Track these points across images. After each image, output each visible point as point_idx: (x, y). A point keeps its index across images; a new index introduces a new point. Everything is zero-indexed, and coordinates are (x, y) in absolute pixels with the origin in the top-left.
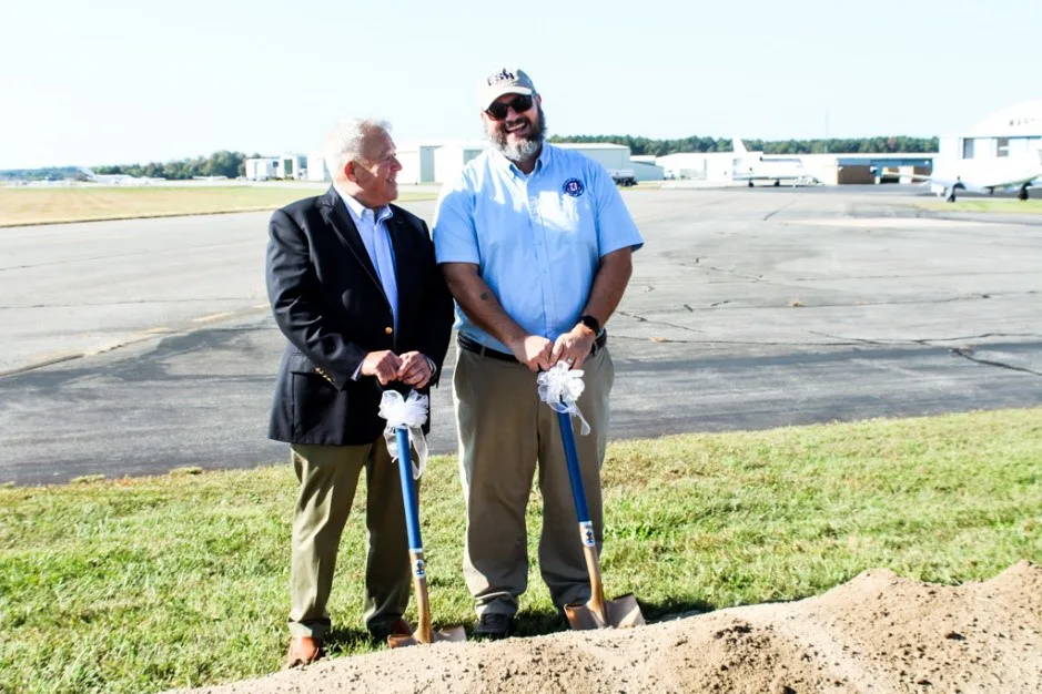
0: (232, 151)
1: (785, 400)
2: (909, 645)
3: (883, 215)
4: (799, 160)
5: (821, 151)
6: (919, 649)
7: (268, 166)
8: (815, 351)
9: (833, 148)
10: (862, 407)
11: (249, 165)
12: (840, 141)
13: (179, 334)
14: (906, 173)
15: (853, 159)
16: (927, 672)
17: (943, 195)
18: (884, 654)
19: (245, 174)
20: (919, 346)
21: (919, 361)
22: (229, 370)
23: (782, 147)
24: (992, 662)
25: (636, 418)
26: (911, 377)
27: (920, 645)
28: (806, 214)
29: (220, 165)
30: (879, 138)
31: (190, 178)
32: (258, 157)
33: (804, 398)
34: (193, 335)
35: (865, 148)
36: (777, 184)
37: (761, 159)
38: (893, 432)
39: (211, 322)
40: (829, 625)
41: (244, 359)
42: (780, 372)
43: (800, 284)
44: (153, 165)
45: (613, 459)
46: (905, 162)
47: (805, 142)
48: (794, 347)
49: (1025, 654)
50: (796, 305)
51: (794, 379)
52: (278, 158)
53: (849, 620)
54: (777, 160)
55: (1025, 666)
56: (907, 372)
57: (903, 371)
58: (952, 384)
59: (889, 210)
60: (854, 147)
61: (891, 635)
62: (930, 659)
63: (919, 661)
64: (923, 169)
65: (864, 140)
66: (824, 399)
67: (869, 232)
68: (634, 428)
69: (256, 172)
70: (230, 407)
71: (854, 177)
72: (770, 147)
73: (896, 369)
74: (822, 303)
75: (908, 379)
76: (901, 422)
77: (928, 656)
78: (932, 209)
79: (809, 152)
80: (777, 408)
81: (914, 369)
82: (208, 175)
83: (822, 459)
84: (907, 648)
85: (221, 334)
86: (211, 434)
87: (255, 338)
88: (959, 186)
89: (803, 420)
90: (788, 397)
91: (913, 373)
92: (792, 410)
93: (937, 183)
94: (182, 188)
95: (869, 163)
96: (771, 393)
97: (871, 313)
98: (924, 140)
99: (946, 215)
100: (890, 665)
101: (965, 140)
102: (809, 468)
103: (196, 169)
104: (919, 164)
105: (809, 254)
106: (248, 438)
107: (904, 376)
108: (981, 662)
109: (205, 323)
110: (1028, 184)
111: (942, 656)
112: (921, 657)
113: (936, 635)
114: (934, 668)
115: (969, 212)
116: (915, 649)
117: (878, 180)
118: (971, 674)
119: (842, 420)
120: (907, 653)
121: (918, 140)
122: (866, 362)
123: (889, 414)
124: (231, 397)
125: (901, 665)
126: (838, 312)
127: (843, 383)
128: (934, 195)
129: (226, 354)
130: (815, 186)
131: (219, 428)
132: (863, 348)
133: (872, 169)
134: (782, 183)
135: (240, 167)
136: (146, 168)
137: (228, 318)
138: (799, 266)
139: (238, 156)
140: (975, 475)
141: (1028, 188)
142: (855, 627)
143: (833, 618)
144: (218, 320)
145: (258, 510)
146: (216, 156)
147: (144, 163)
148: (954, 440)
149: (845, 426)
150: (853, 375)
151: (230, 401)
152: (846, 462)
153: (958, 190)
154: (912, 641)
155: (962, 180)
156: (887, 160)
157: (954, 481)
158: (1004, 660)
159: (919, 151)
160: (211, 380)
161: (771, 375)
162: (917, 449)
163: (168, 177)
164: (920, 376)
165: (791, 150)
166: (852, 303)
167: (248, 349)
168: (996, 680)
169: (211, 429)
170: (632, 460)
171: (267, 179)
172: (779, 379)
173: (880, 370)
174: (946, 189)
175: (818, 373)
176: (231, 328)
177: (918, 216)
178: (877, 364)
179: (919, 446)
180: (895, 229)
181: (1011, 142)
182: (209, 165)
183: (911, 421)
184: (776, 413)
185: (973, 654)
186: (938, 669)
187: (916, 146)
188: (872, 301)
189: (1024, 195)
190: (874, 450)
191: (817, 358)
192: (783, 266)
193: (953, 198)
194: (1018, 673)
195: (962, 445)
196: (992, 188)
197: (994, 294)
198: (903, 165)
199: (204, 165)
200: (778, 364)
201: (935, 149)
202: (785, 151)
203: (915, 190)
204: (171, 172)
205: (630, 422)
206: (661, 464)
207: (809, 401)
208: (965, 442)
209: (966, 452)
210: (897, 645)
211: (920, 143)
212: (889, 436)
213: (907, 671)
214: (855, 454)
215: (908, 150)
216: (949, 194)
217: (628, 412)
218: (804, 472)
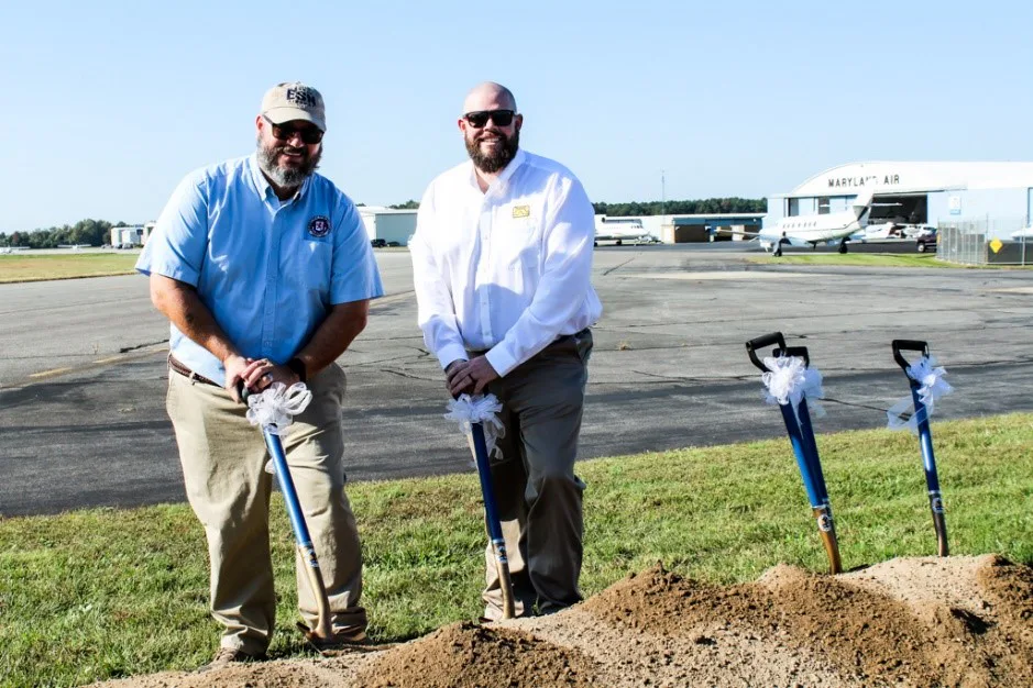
0: (97, 220)
1: (603, 435)
2: (657, 653)
3: (715, 269)
4: (639, 221)
5: (659, 213)
6: (666, 656)
7: (132, 234)
8: (637, 389)
9: (670, 209)
10: (677, 438)
11: (114, 233)
12: (678, 203)
13: (13, 389)
14: (738, 231)
15: (689, 219)
16: (672, 679)
17: (770, 250)
18: (629, 662)
19: (109, 242)
20: (736, 382)
21: (736, 395)
22: (57, 422)
23: (624, 209)
24: (741, 666)
25: (455, 455)
26: (726, 409)
27: (667, 652)
28: (644, 269)
29: (85, 234)
30: (714, 200)
31: (56, 247)
32: (122, 225)
33: (622, 431)
34: (26, 390)
35: (700, 209)
36: (619, 244)
37: (603, 220)
38: (699, 458)
39: (48, 376)
40: (576, 636)
41: (74, 411)
42: (601, 409)
43: (632, 329)
44: (17, 234)
45: (421, 493)
46: (737, 221)
47: (645, 204)
48: (618, 386)
49: (777, 656)
50: (624, 349)
51: (614, 415)
52: (143, 226)
53: (597, 629)
54: (619, 221)
55: (775, 668)
56: (723, 405)
57: (718, 405)
58: (764, 415)
59: (720, 264)
60: (691, 208)
61: (638, 643)
62: (676, 665)
63: (666, 669)
64: (754, 227)
65: (700, 201)
66: (641, 432)
67: (700, 283)
68: (452, 464)
69: (121, 240)
70: (49, 457)
71: (688, 235)
72: (613, 210)
73: (713, 404)
74: (650, 346)
75: (723, 412)
76: (710, 449)
77: (675, 662)
78: (760, 263)
79: (649, 214)
80: (595, 441)
81: (730, 402)
82: (74, 243)
83: (627, 485)
84: (654, 656)
85: (56, 387)
86: (23, 483)
87: (89, 391)
88: (785, 241)
89: (617, 451)
90: (607, 431)
91: (729, 407)
92: (608, 443)
93: (765, 239)
94: (46, 256)
95: (703, 223)
96: (591, 428)
97: (694, 354)
98: (754, 201)
99: (773, 268)
100: (635, 674)
101: (790, 199)
102: (613, 494)
103: (62, 238)
104: (750, 223)
105: (642, 304)
106: (61, 485)
107: (720, 409)
108: (729, 666)
109: (41, 378)
110: (846, 238)
111: (690, 662)
112: (668, 664)
113: (686, 641)
114: (680, 674)
115: (793, 264)
116: (662, 656)
117: (712, 238)
118: (718, 679)
119: (654, 449)
120: (653, 661)
121: (749, 201)
122: (685, 398)
123: (701, 443)
124: (53, 446)
125: (645, 673)
126: (663, 353)
127: (660, 417)
128: (763, 250)
129: (57, 406)
130: (655, 244)
131: (33, 476)
132: (683, 385)
133: (706, 228)
134: (624, 242)
135: (105, 236)
136: (11, 238)
137: (64, 373)
138: (633, 314)
139: (103, 225)
140: (771, 493)
141: (847, 242)
142: (602, 637)
143: (582, 628)
144: (57, 375)
145: (47, 553)
146: (82, 225)
147: (9, 233)
148: (757, 463)
149: (655, 455)
150: (670, 410)
151: (50, 450)
152: (649, 487)
153: (784, 246)
154: (660, 648)
155: (788, 235)
156: (720, 219)
157: (750, 501)
158: (754, 663)
159: (749, 211)
160: (35, 431)
161: (592, 412)
162: (720, 473)
163: (33, 246)
164: (735, 409)
165: (632, 212)
166: (678, 345)
167: (80, 401)
168: (745, 684)
169: (24, 477)
170: (440, 492)
171: (132, 247)
172: (600, 416)
173: (698, 405)
174: (772, 245)
175: (637, 409)
176: (67, 381)
177: (747, 269)
178: (694, 399)
179: (722, 470)
180: (725, 281)
181: (832, 201)
182: (74, 234)
183: (718, 448)
184: (592, 446)
185: (722, 657)
186: (684, 676)
187: (747, 206)
188: (697, 343)
189: (843, 249)
190: (679, 476)
191: (638, 395)
192: (615, 315)
193: (779, 253)
194: (767, 675)
195: (763, 467)
196: (814, 242)
197: (812, 334)
198: (735, 224)
199: (70, 233)
200: (601, 401)
201: (764, 209)
202: (627, 214)
203: (746, 246)
204: (36, 241)
205: (450, 459)
206: (467, 495)
207: (626, 434)
208: (767, 465)
209: (766, 474)
210: (644, 653)
211: (751, 204)
212: (696, 462)
213: (653, 679)
214: (660, 479)
215: (740, 210)
216: (776, 249)
217: (449, 450)
218: (607, 497)
